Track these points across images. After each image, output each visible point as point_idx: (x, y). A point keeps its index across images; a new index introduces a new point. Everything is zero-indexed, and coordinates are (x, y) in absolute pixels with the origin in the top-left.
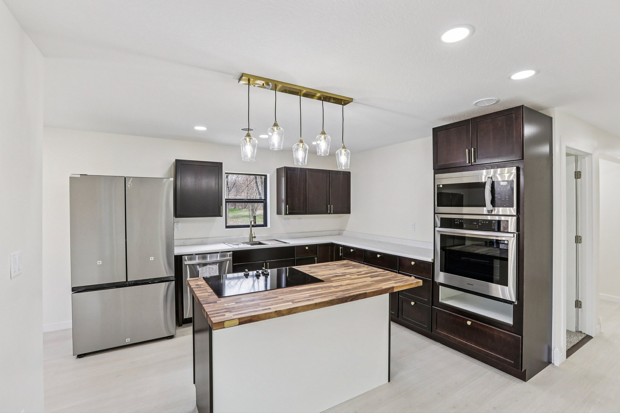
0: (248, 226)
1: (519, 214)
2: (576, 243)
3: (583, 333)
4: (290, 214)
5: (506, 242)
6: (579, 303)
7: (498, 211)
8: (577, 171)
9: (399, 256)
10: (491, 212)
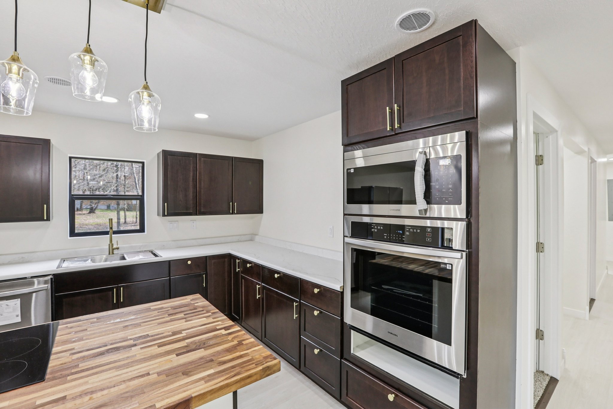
0: (106, 233)
1: (471, 216)
2: (537, 252)
3: (546, 375)
4: (169, 215)
5: (449, 267)
6: (540, 333)
7: (440, 211)
8: (538, 155)
9: (300, 278)
10: (424, 214)
